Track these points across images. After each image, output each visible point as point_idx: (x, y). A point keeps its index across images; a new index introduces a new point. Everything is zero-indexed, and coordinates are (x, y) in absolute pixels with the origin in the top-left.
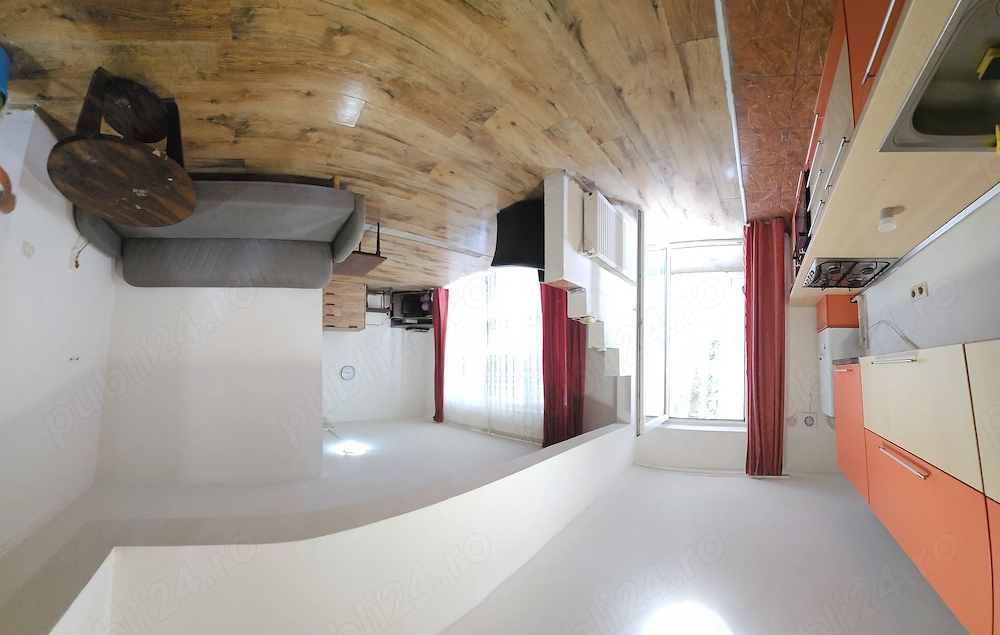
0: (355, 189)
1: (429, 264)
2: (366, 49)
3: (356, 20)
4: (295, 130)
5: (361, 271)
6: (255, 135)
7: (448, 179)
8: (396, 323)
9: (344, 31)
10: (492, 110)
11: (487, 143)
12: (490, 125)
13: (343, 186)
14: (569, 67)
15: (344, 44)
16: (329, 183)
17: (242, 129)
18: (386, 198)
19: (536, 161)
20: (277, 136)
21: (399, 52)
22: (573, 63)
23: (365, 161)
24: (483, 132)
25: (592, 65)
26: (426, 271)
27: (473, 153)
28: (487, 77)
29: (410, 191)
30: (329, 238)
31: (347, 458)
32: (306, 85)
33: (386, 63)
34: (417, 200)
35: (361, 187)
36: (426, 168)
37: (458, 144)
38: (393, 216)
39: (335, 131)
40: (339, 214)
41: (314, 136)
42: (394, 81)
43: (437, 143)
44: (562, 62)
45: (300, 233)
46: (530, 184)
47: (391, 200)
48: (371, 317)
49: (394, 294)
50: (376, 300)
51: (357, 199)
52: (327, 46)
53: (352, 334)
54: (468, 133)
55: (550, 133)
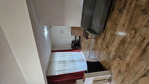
0: (102, 34)
1: (86, 48)
2: (131, 36)
3: (138, 34)
4: (117, 23)
5: (84, 35)
6: (118, 14)
7: (105, 51)
8: (73, 42)
9: (136, 32)
10: (121, 59)
11: (114, 58)
12: (118, 59)
13: (103, 32)
14: (136, 75)
15: (133, 32)
16: (104, 29)
17: (121, 11)
18: (100, 40)
19: (112, 68)
20: (117, 19)
21: (131, 42)
22: (137, 75)
23: (108, 36)
24: (116, 58)
25: (139, 80)
26: (85, 47)
27: (111, 56)
28: (128, 58)
29: (102, 44)
30: (92, 28)
31: (44, 32)
32: (126, 25)
33: (129, 40)
34: (100, 45)
35: (102, 35)
36: (107, 47)
37: (113, 53)
38: (96, 41)
39: (115, 30)
40: (97, 30)
41: (115, 26)
42: (125, 41)
43: (113, 49)
44: (137, 73)
45: (94, 23)
46: (107, 67)
47: (100, 41)
48: (74, 37)
49: (79, 41)
50: (78, 38)
51: (100, 34)
52: (133, 29)
53: (70, 33)
54: (116, 55)
55: (120, 71)
